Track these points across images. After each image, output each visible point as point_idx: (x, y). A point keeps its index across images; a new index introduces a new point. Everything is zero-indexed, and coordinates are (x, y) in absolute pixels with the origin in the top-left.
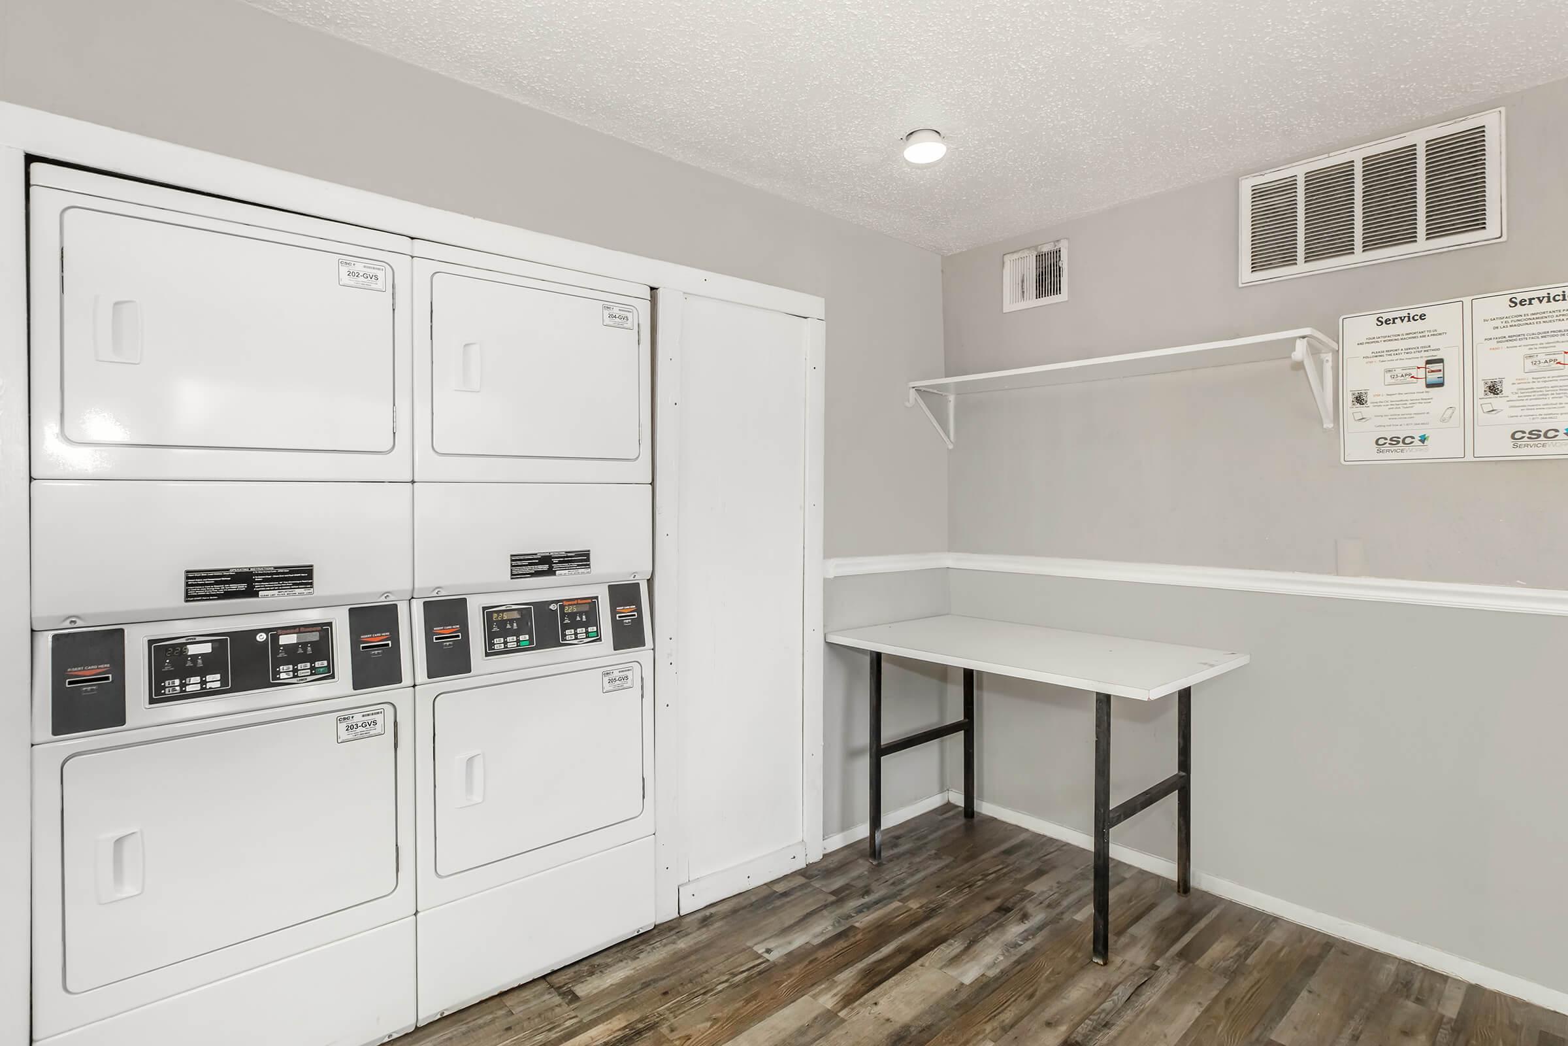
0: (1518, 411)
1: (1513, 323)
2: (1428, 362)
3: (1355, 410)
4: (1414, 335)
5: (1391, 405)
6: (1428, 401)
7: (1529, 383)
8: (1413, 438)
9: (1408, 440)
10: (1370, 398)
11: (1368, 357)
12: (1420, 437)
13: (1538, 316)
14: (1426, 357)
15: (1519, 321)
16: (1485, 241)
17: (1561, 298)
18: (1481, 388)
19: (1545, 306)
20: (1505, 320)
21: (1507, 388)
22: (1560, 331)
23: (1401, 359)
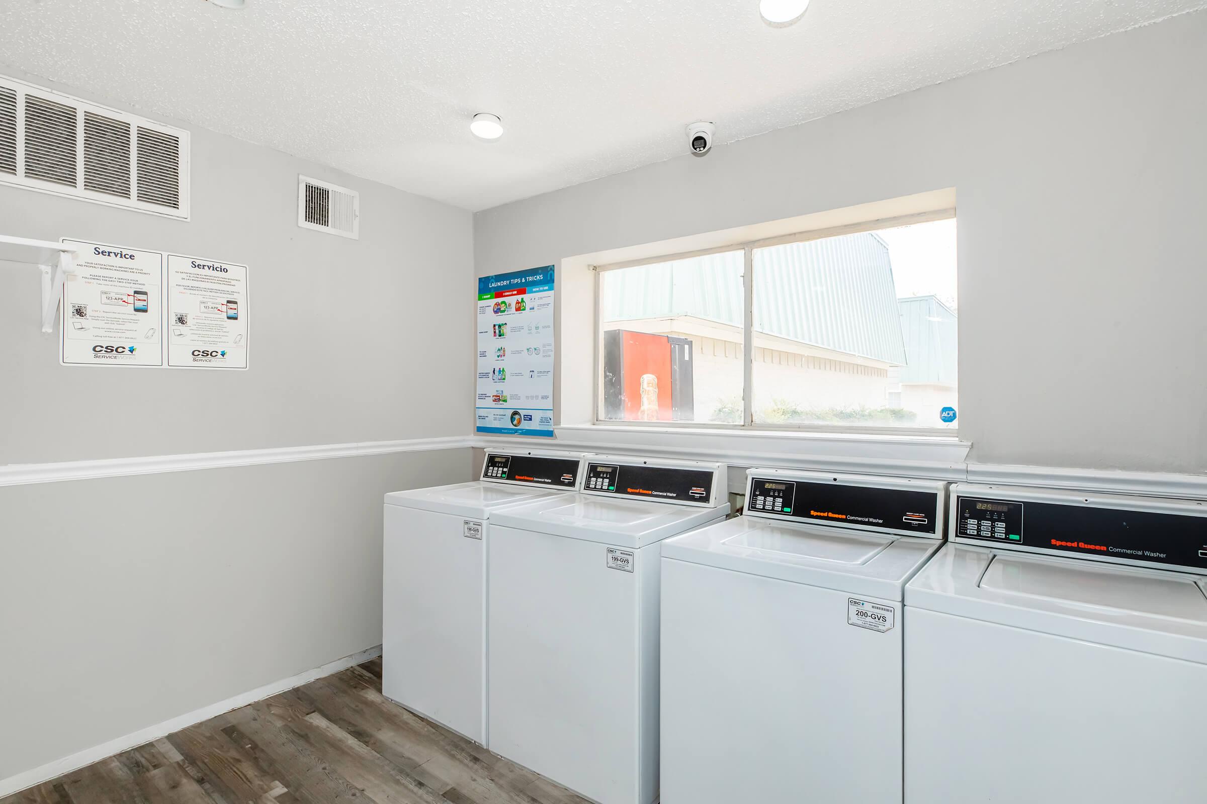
0: (195, 337)
1: (194, 278)
2: (136, 292)
3: (75, 320)
4: (125, 270)
5: (107, 320)
6: (136, 321)
7: (203, 319)
8: (124, 348)
9: (120, 350)
10: (89, 312)
11: (86, 278)
12: (129, 348)
13: (208, 277)
14: (134, 288)
15: (197, 278)
16: (178, 217)
17: (219, 269)
18: (173, 319)
19: (211, 272)
20: (188, 275)
21: (189, 320)
22: (219, 290)
23: (114, 286)
